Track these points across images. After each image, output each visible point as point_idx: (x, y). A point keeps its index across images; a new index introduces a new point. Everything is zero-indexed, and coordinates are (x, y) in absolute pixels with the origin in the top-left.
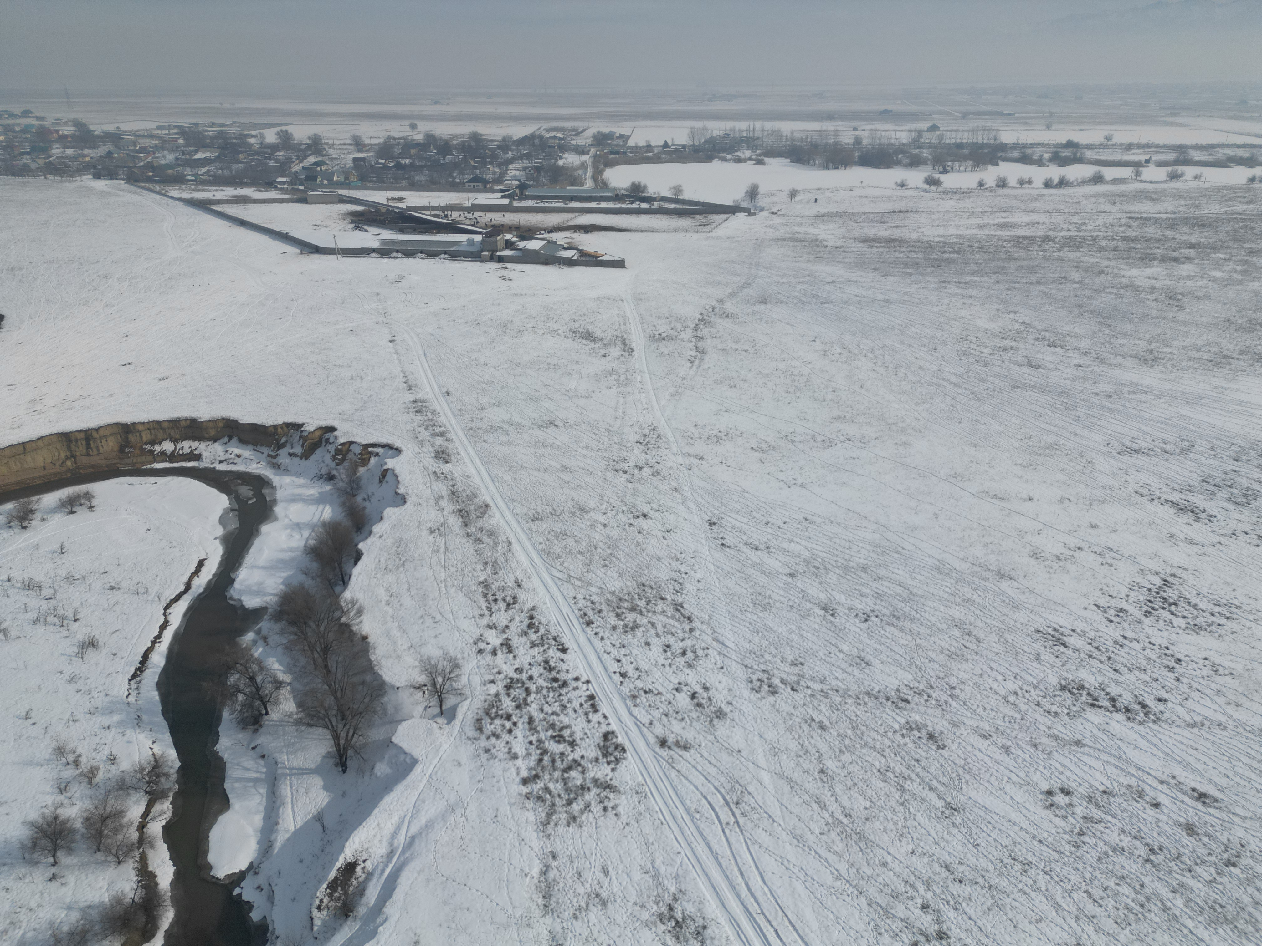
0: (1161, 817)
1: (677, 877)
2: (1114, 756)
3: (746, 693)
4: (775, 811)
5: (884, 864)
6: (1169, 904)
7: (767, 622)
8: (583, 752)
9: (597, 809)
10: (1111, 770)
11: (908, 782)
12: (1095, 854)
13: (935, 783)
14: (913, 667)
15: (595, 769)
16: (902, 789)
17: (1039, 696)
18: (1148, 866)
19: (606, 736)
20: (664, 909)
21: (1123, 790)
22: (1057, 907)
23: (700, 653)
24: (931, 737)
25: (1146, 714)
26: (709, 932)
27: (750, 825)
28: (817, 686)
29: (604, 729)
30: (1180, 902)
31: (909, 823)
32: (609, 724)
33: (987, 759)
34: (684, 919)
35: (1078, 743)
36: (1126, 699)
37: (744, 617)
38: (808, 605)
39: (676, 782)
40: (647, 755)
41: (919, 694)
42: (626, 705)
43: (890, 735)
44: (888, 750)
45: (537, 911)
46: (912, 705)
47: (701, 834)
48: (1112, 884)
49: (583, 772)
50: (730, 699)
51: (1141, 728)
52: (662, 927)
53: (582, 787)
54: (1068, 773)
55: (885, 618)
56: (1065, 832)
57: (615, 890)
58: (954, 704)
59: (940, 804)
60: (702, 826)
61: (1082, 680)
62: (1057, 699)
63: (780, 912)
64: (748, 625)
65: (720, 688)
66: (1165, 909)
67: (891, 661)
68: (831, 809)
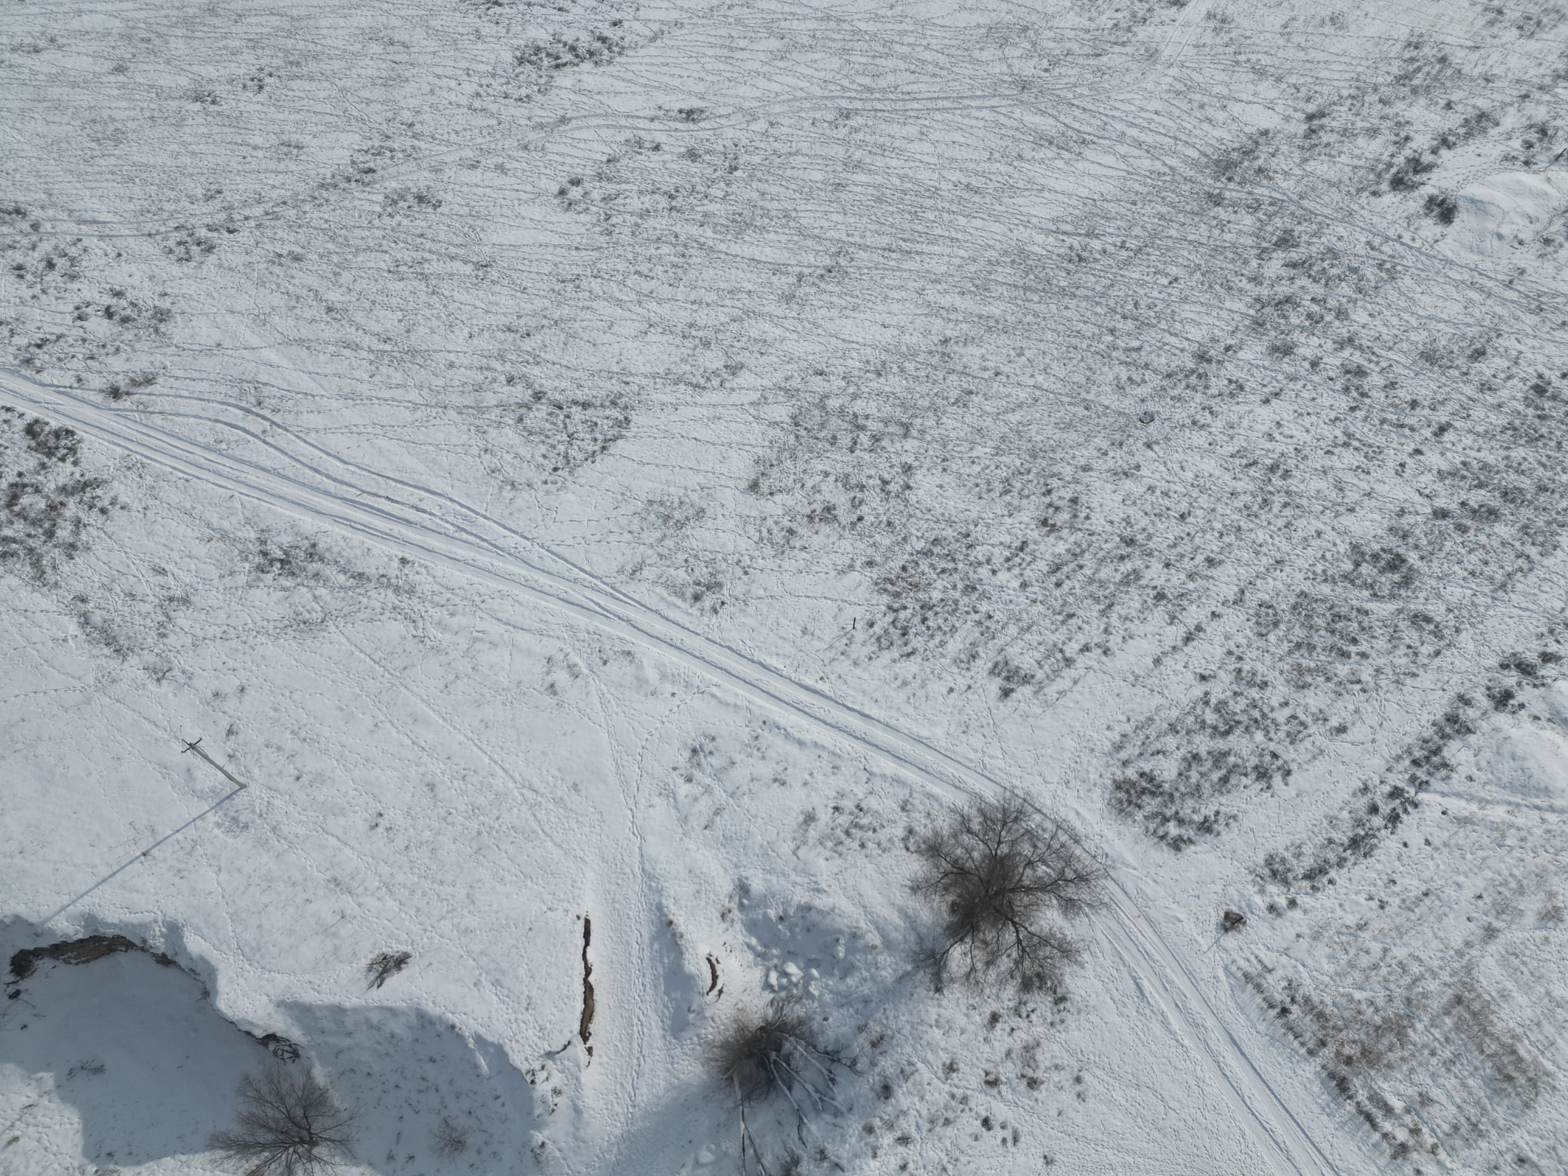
0: (667, 157)
1: (248, 521)
2: (601, 115)
3: (175, 270)
4: (308, 384)
5: (451, 365)
6: (702, 240)
7: (135, 159)
8: (17, 469)
9: (93, 518)
10: (605, 133)
11: (426, 265)
12: (627, 231)
13: (452, 249)
14: (353, 122)
15: (50, 477)
16: (424, 277)
17: (502, 85)
18: (674, 214)
19: (31, 430)
20: (259, 559)
21: (624, 148)
22: (619, 303)
23: (73, 251)
24: (420, 199)
25: (609, 49)
26: (321, 546)
27: (290, 418)
28: (258, 211)
29: (20, 425)
30: (709, 233)
31: (451, 309)
32: (21, 415)
33: (488, 191)
34: (286, 553)
35: (564, 120)
36: (585, 41)
37: (97, 169)
38: (174, 105)
39: (167, 426)
40: (105, 419)
41: (379, 154)
42: (26, 378)
43: (376, 222)
44: (384, 242)
45: (112, 662)
46: (380, 173)
47: (242, 462)
48: (653, 251)
49: (37, 490)
50: (159, 289)
51: (611, 68)
52: (270, 576)
53: (52, 507)
54: (569, 160)
55: (282, 72)
56: (594, 225)
57: (187, 581)
58: (422, 145)
59: (469, 269)
60: (237, 453)
61: (535, 40)
62: (522, 77)
63: (380, 479)
64: (110, 177)
65: (137, 283)
66: (701, 246)
67: (322, 128)
68: (365, 345)
